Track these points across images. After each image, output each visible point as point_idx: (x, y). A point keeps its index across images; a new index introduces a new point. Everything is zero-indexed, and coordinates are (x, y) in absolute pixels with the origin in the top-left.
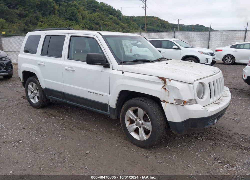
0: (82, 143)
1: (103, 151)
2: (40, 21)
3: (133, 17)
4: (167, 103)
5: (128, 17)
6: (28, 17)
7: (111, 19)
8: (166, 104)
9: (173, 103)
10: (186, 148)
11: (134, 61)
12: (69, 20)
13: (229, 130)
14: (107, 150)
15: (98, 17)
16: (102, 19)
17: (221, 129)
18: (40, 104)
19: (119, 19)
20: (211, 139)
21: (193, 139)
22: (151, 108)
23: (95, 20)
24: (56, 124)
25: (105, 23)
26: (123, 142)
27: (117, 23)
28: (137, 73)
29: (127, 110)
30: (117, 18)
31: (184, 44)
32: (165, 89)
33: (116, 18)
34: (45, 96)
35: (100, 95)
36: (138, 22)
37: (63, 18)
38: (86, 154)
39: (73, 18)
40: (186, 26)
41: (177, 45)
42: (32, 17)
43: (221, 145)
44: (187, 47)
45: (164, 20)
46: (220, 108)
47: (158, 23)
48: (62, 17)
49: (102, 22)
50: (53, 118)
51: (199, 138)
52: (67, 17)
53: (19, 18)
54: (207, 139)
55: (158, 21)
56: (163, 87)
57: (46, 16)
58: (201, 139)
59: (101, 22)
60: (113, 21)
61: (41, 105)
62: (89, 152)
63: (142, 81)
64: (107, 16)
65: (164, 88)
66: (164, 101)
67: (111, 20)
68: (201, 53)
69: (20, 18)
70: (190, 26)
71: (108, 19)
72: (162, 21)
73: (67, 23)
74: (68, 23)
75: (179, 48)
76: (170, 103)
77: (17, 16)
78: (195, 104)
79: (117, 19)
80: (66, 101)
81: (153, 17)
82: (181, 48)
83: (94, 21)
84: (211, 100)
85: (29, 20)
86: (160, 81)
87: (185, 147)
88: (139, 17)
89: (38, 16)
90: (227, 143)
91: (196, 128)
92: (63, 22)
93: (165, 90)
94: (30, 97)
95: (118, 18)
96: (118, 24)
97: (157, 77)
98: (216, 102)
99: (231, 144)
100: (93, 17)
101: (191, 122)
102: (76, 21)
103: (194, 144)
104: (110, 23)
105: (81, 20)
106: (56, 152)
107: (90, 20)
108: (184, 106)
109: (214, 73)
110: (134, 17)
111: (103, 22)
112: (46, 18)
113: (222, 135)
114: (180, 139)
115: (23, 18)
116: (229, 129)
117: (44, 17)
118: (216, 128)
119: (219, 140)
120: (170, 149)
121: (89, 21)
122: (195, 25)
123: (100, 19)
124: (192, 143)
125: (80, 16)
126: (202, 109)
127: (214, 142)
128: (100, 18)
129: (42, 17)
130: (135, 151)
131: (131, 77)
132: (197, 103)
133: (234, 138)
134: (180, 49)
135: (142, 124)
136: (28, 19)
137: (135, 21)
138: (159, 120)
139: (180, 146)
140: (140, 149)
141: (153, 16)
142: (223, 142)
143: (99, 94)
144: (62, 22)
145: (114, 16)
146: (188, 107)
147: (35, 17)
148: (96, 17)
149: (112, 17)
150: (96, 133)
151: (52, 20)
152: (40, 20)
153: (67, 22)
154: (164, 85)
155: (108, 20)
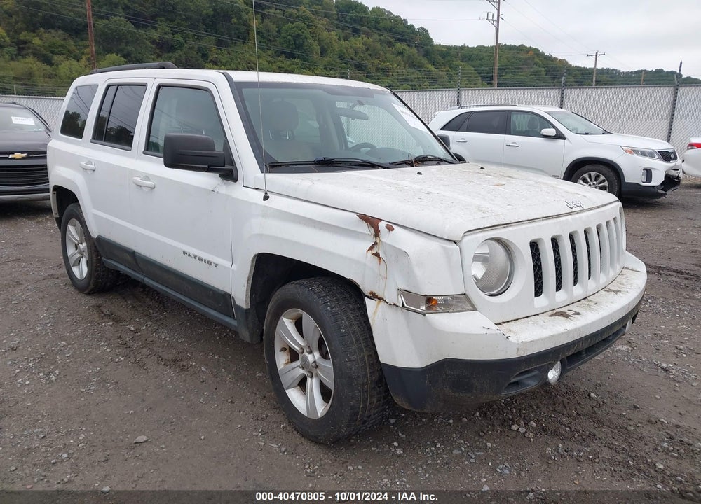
0: (143, 409)
1: (188, 440)
2: (211, 61)
3: (463, 48)
4: (382, 304)
5: (449, 48)
6: (181, 50)
7: (400, 54)
8: (378, 304)
9: (396, 303)
10: (456, 456)
11: (315, 164)
12: (286, 57)
13: (635, 407)
14: (202, 437)
15: (364, 48)
16: (374, 54)
17: (608, 401)
18: (89, 283)
19: (423, 53)
20: (556, 434)
21: (493, 426)
22: (334, 314)
23: (354, 57)
24: (106, 344)
25: (383, 65)
26: (267, 416)
27: (417, 65)
28: (305, 201)
29: (279, 318)
30: (418, 50)
31: (582, 125)
32: (377, 255)
33: (414, 51)
34: (99, 260)
35: (210, 263)
36: (478, 62)
37: (270, 52)
38: (136, 443)
39: (296, 53)
40: (623, 72)
41: (554, 127)
42: (191, 48)
43: (581, 457)
44: (586, 134)
45: (554, 56)
46: (568, 332)
47: (536, 64)
48: (268, 49)
49: (376, 61)
50: (111, 323)
51: (515, 427)
52: (280, 48)
53: (158, 51)
54: (541, 430)
55: (536, 60)
56: (371, 248)
57: (227, 46)
58: (522, 430)
59: (372, 63)
60: (405, 59)
61: (91, 287)
62: (145, 438)
63: (315, 227)
64: (390, 45)
65: (374, 252)
66: (374, 296)
67: (399, 57)
68: (630, 152)
69: (160, 54)
70: (635, 72)
71: (393, 54)
72: (550, 59)
73: (281, 65)
74: (283, 65)
75: (559, 136)
76: (387, 303)
77: (153, 46)
78: (468, 311)
79: (416, 55)
80: (142, 277)
81: (522, 48)
82: (566, 136)
83: (352, 59)
84: (541, 302)
85: (184, 57)
86: (365, 228)
87: (456, 452)
88: (481, 48)
89: (206, 47)
90: (607, 453)
91: (468, 395)
92: (270, 62)
93: (376, 259)
94: (72, 261)
95: (421, 50)
96: (418, 67)
97: (355, 215)
98: (564, 310)
99: (619, 457)
100: (351, 47)
101: (449, 373)
102: (305, 60)
103: (489, 445)
104: (396, 65)
105: (317, 57)
106: (53, 429)
107: (341, 57)
108: (425, 315)
109: (570, 210)
110: (468, 47)
111: (379, 64)
112: (226, 53)
113: (601, 423)
114: (451, 421)
115: (169, 52)
116: (635, 402)
117: (221, 51)
118: (593, 395)
119: (583, 440)
120: (399, 456)
121: (338, 61)
122: (650, 70)
123: (370, 55)
124: (485, 441)
125: (316, 47)
126: (488, 331)
127: (560, 446)
128: (370, 53)
129: (217, 49)
130: (283, 449)
131: (286, 212)
132: (474, 309)
133: (641, 438)
134: (564, 139)
135: (314, 365)
136: (180, 56)
137: (469, 59)
138: (353, 358)
139: (438, 445)
140: (306, 446)
141: (522, 46)
142: (596, 446)
143: (208, 262)
144: (265, 63)
145: (409, 46)
146: (441, 320)
147: (199, 50)
148: (358, 48)
149: (403, 49)
150: (203, 381)
151: (240, 58)
152: (211, 58)
153: (280, 61)
154: (376, 243)
155: (393, 56)
